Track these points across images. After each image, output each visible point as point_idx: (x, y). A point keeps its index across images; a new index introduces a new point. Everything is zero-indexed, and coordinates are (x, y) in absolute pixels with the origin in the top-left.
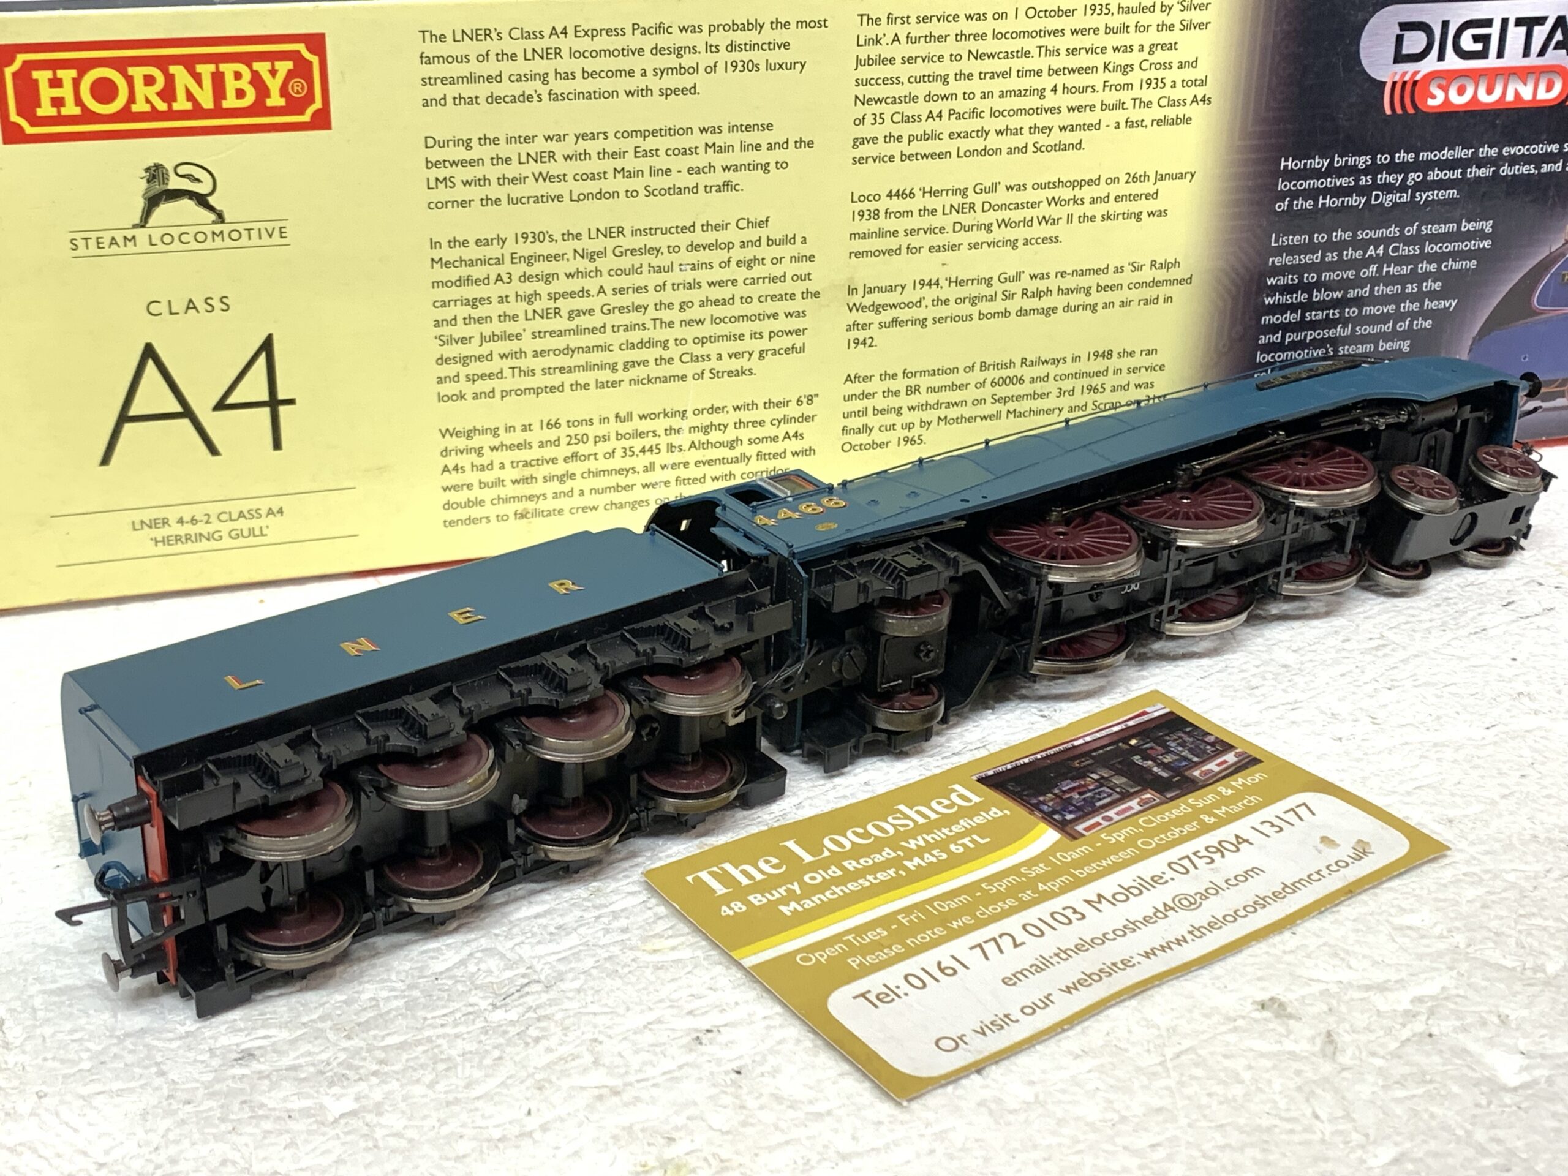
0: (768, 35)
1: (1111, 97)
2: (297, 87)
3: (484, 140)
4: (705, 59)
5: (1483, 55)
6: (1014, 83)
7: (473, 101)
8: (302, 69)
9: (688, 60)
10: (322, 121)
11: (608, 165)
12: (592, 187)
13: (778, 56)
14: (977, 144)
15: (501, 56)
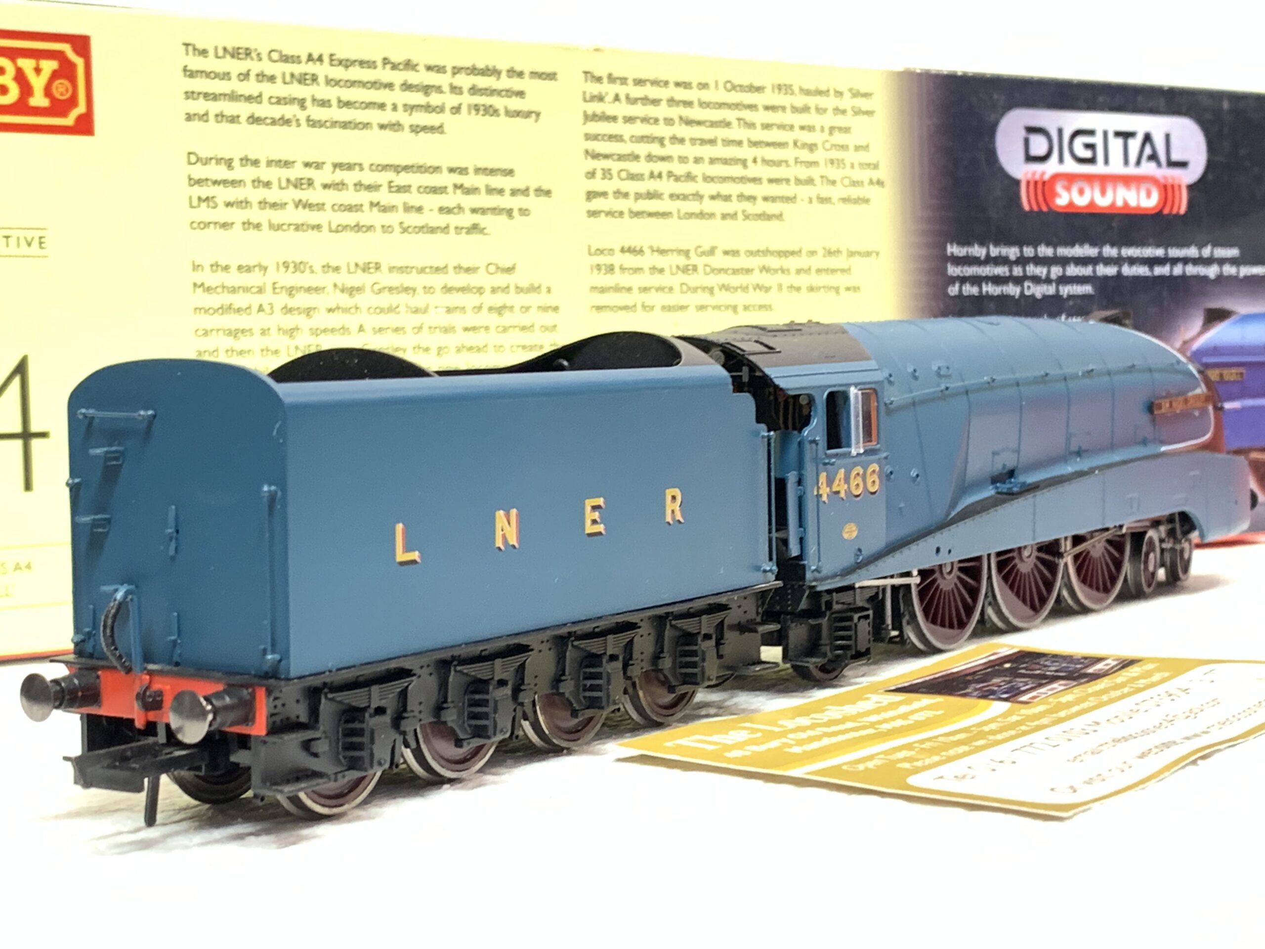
0: (505, 82)
1: (803, 173)
2: (61, 88)
3: (245, 161)
4: (451, 100)
5: (1092, 161)
6: (720, 151)
7: (234, 119)
8: (66, 71)
9: (435, 99)
10: (84, 126)
11: (364, 197)
12: (350, 218)
13: (515, 104)
14: (693, 206)
15: (262, 77)
